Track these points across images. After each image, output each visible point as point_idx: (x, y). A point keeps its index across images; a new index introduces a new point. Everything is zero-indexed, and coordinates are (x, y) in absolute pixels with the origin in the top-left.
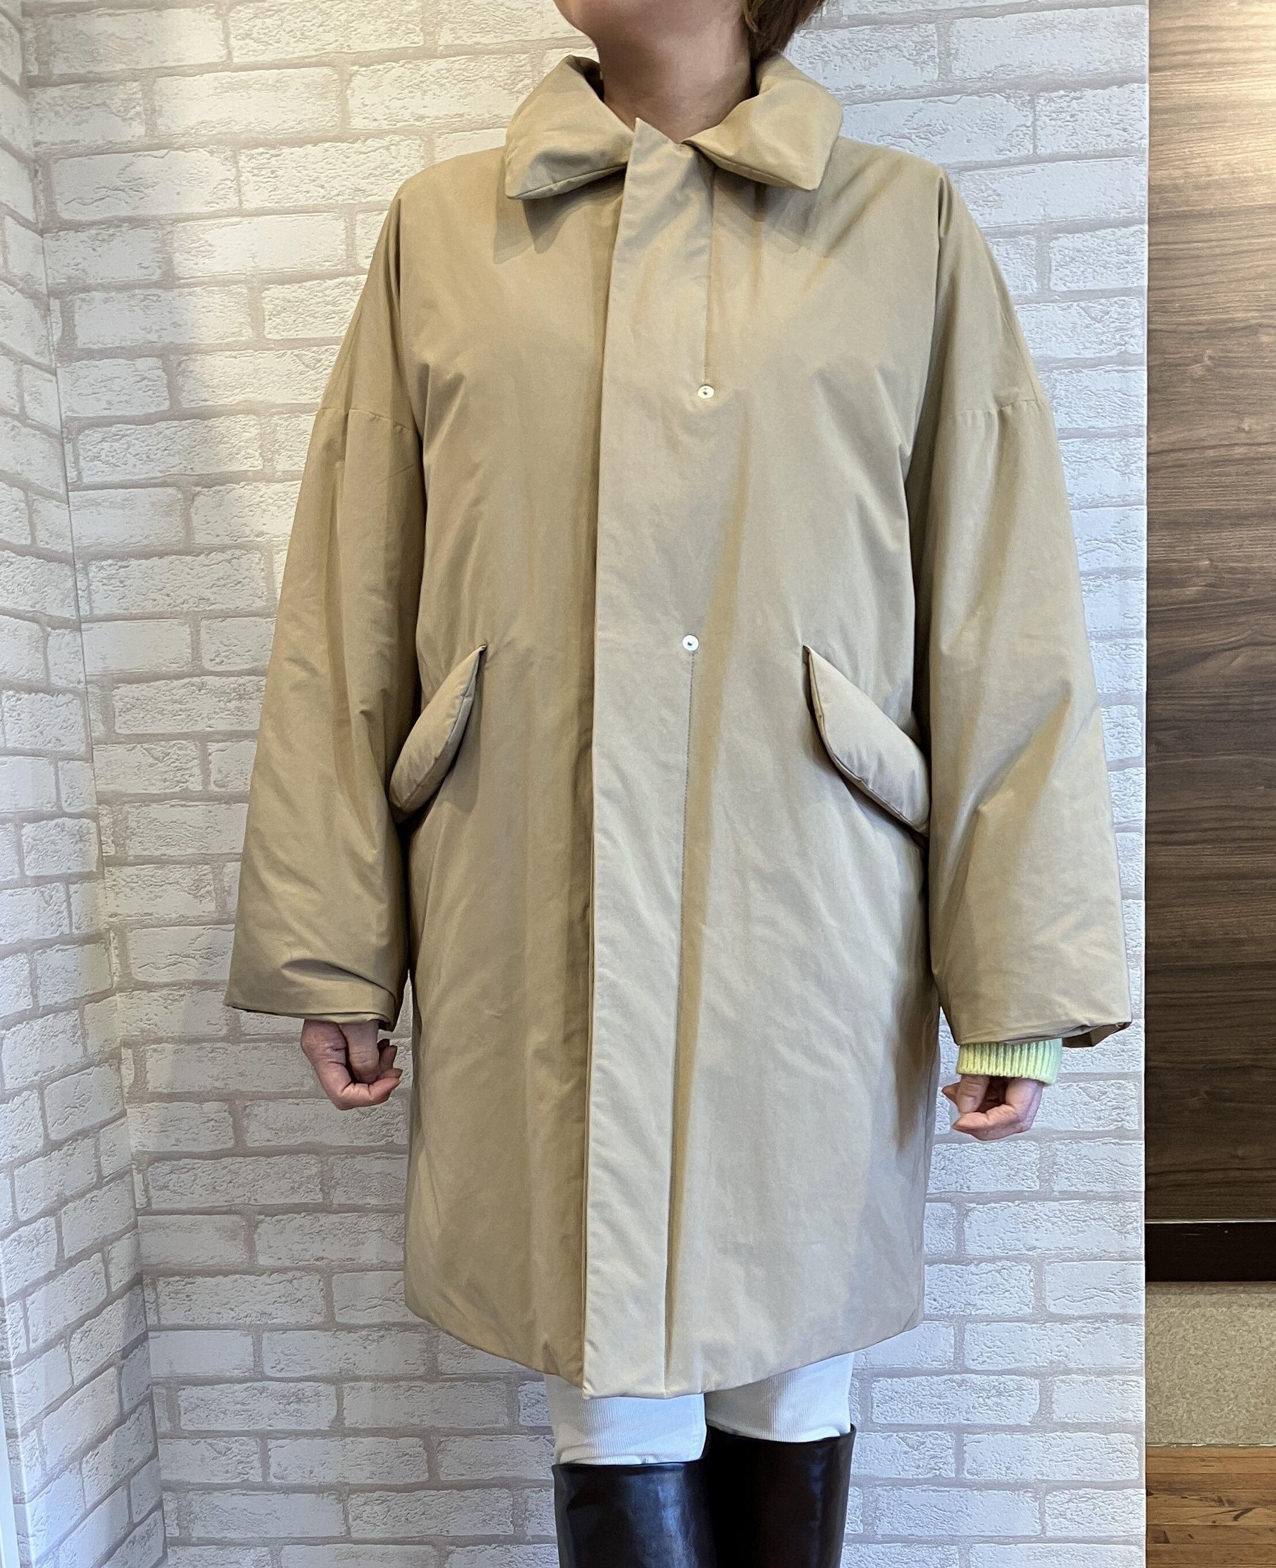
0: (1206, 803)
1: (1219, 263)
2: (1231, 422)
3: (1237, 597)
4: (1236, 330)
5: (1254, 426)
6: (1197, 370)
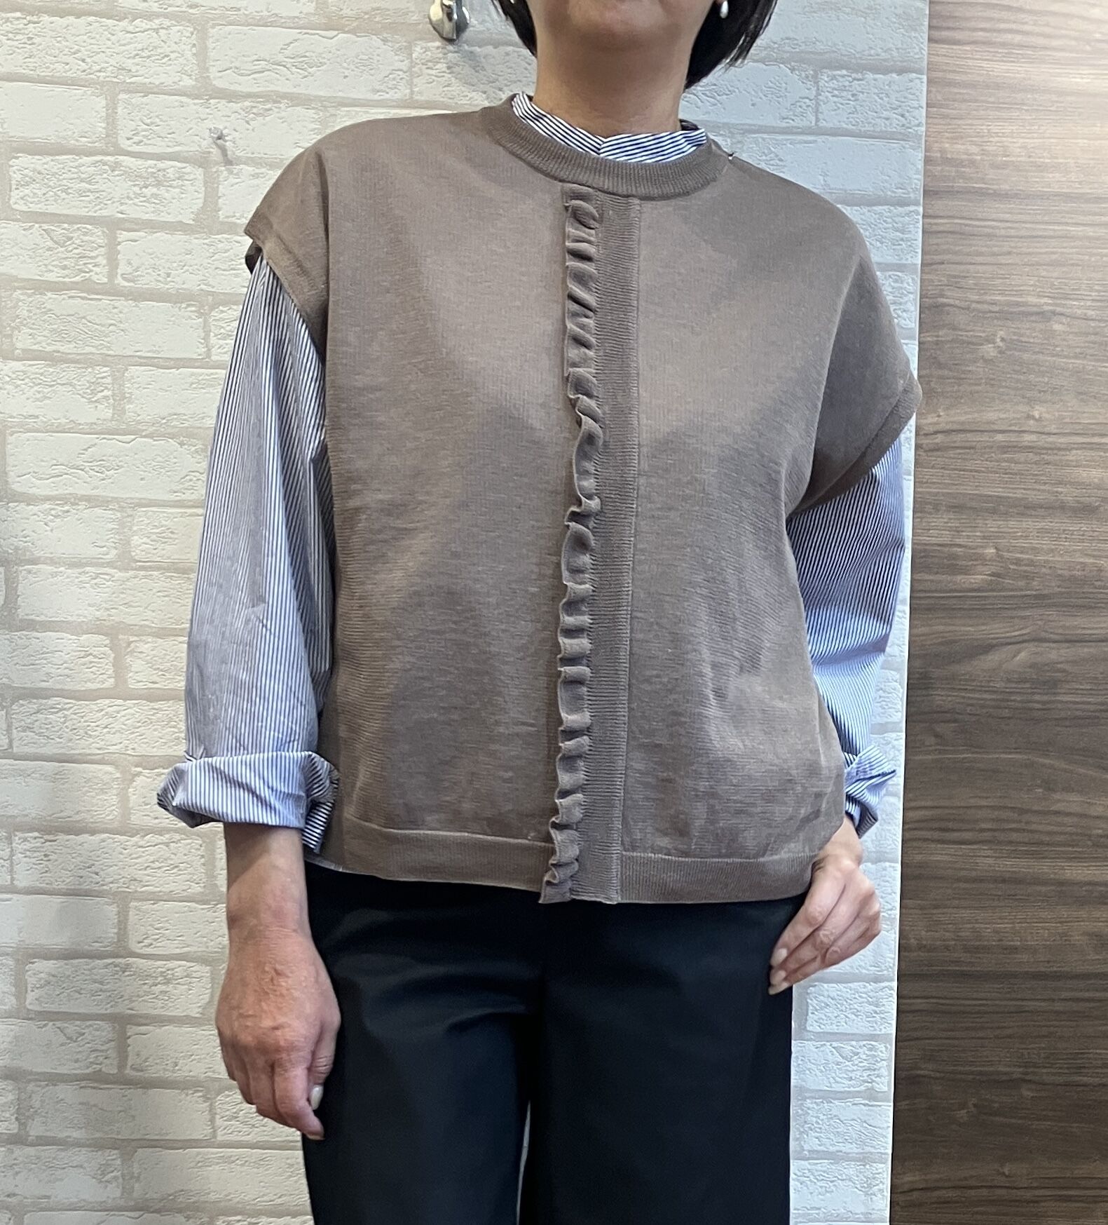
0: (984, 803)
2: (1021, 408)
4: (1032, 314)
5: (1044, 415)
6: (989, 351)
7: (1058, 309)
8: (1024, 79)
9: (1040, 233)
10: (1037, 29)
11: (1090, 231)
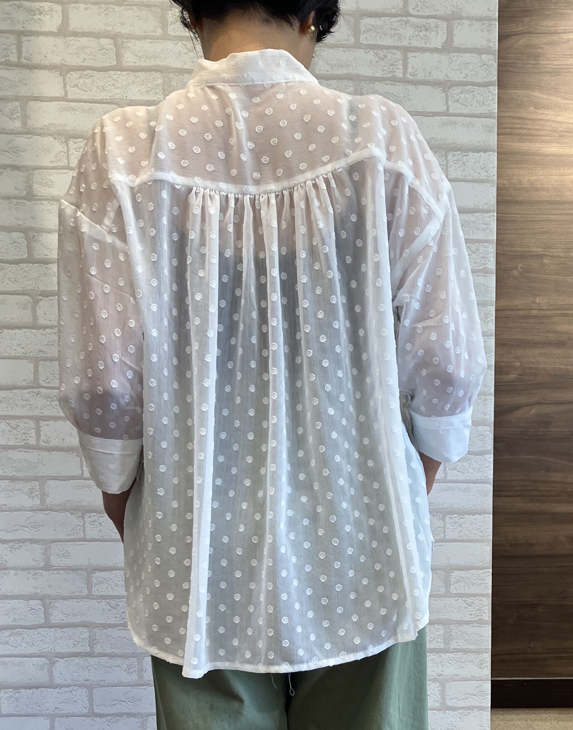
0: (517, 478)
1: (524, 224)
2: (530, 298)
3: (531, 381)
4: (533, 256)
5: (541, 301)
6: (515, 273)
7: (547, 253)
8: (528, 150)
9: (537, 219)
10: (534, 127)
11: (559, 218)
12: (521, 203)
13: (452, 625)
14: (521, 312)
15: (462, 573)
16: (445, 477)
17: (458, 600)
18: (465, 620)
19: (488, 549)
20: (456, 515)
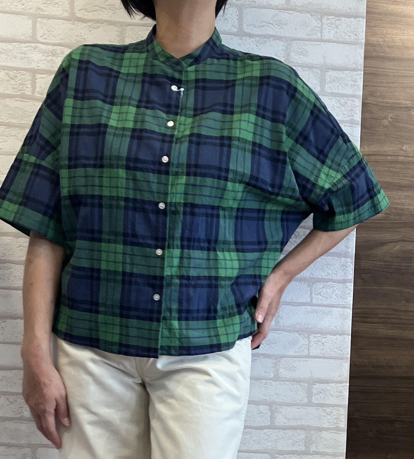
0: (381, 307)
1: (395, 79)
2: (398, 146)
3: (397, 220)
5: (407, 149)
6: (386, 122)
8: (402, 12)
9: (407, 75)
12: (393, 59)
13: (312, 431)
14: (389, 158)
15: (323, 386)
16: (311, 301)
17: (319, 409)
18: (324, 427)
19: (347, 366)
20: (319, 335)
